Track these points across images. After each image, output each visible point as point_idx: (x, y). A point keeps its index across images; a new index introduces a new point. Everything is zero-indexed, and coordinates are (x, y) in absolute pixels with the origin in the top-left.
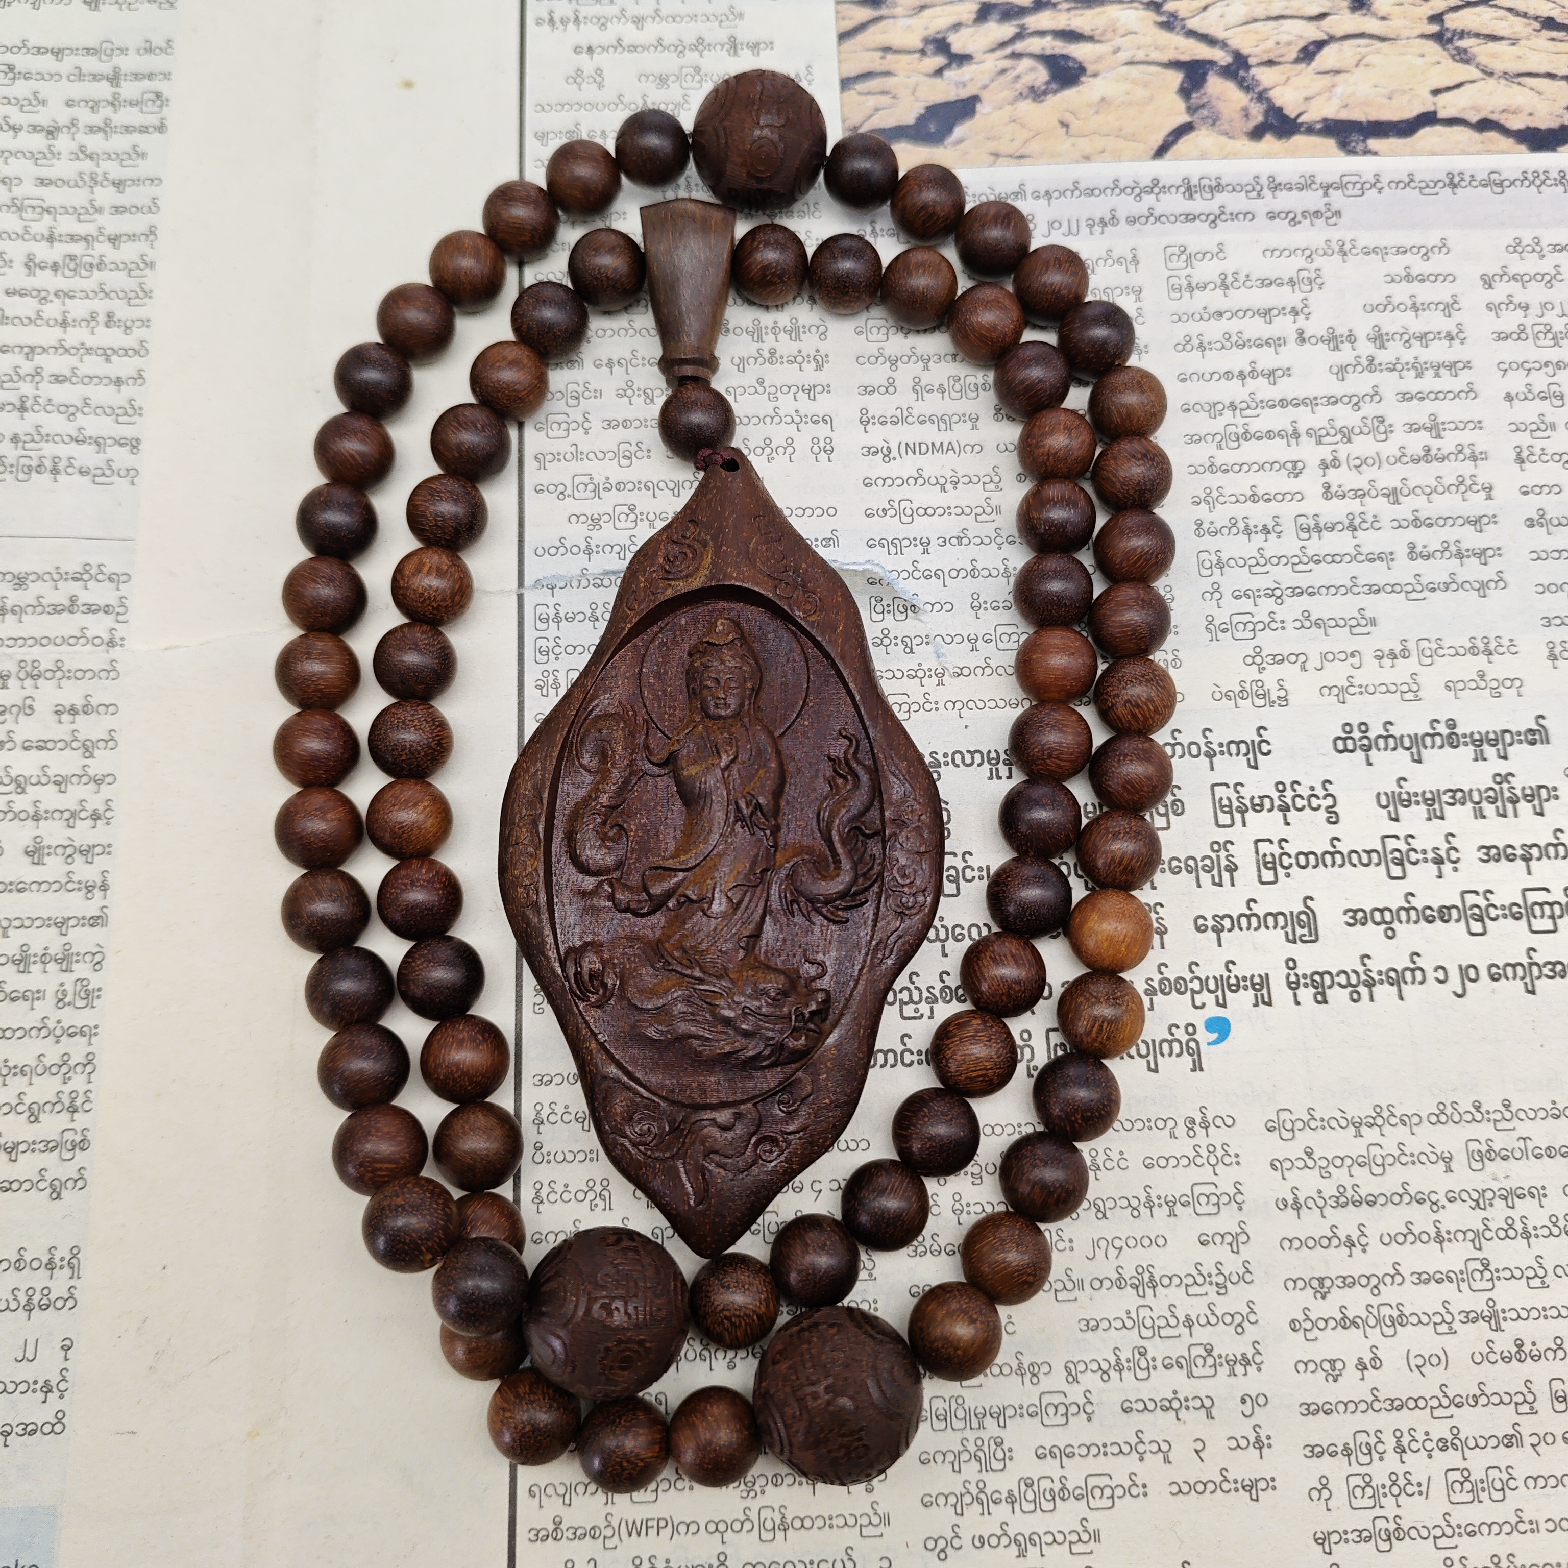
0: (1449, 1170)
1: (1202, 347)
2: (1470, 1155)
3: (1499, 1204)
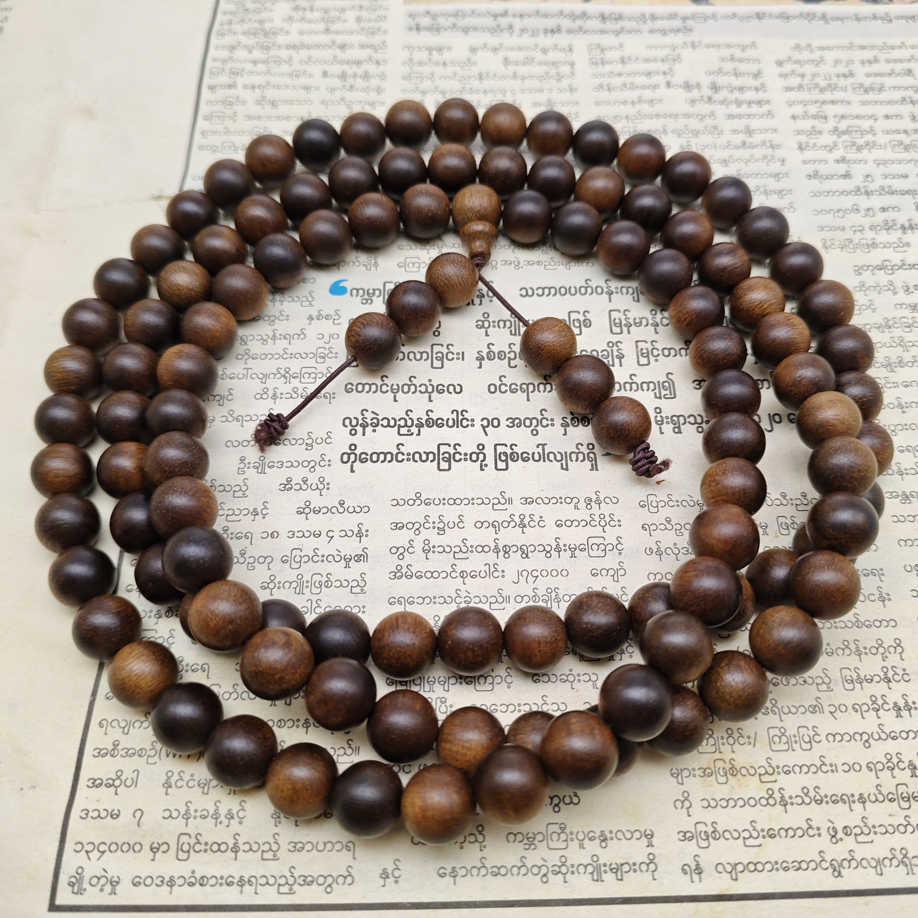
1: (609, 89)
2: (780, 525)
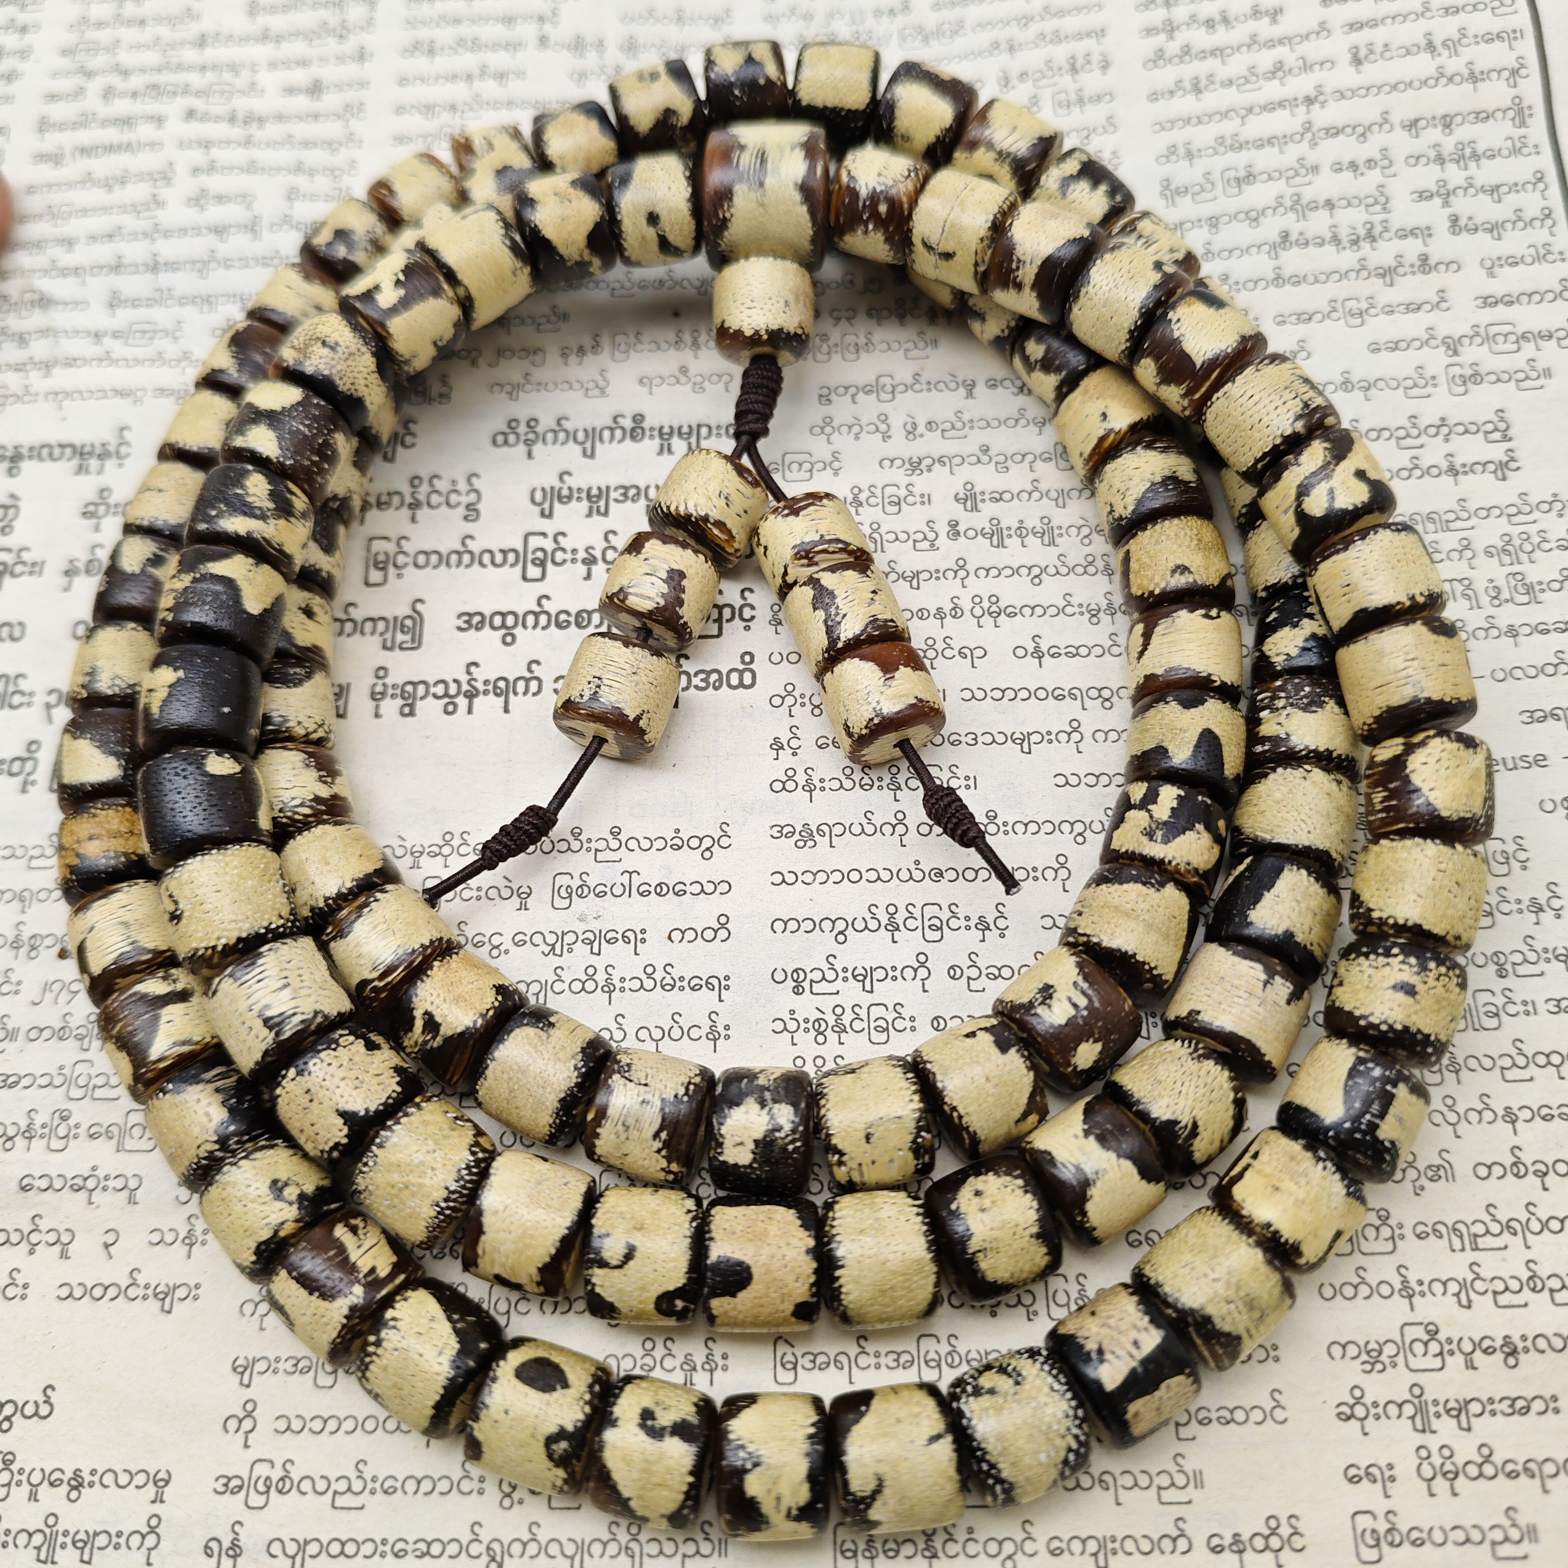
1: (431, 51)
2: (556, 891)
3: (581, 949)
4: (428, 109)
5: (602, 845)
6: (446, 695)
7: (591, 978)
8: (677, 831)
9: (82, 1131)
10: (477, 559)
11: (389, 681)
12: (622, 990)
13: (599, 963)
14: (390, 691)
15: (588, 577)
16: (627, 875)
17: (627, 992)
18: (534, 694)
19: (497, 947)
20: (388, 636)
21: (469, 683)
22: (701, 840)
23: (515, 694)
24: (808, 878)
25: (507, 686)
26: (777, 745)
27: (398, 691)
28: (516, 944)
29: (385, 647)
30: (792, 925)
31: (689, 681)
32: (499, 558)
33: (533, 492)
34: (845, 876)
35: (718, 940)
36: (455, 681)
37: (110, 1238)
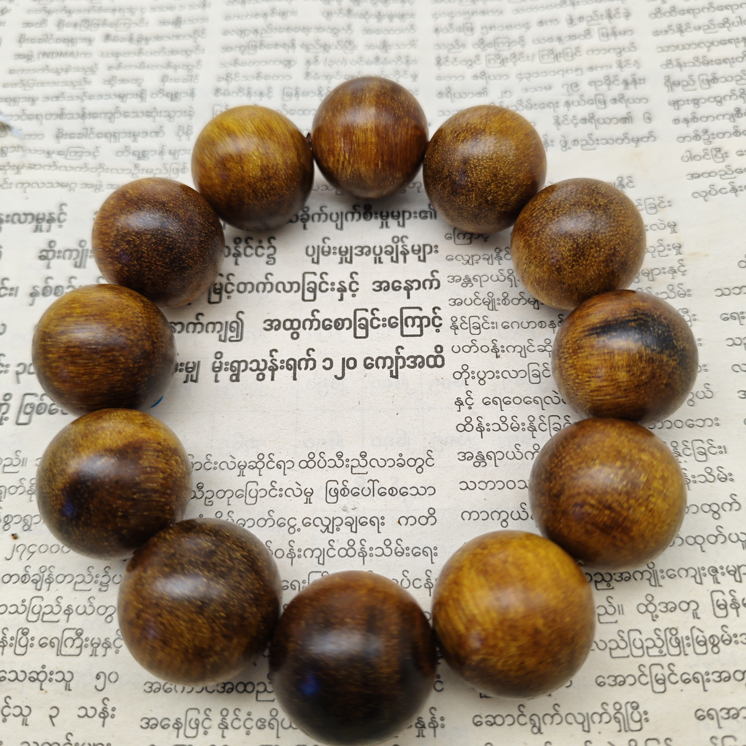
0: (309, 501)
2: (328, 491)
3: (345, 529)
4: (242, 32)
5: (355, 463)
6: (258, 369)
7: (352, 547)
8: (401, 455)
9: (36, 642)
10: (275, 287)
11: (223, 360)
12: (371, 555)
13: (357, 537)
14: (224, 366)
15: (341, 299)
16: (371, 482)
17: (374, 557)
18: (311, 369)
19: (293, 527)
20: (223, 333)
21: (271, 361)
22: (416, 461)
23: (300, 369)
24: (483, 485)
25: (295, 364)
26: (459, 403)
27: (229, 367)
28: (305, 525)
29: (220, 340)
30: (474, 515)
31: (404, 362)
32: (288, 287)
33: (307, 248)
34: (505, 485)
35: (429, 524)
36: (263, 360)
37: (54, 712)
